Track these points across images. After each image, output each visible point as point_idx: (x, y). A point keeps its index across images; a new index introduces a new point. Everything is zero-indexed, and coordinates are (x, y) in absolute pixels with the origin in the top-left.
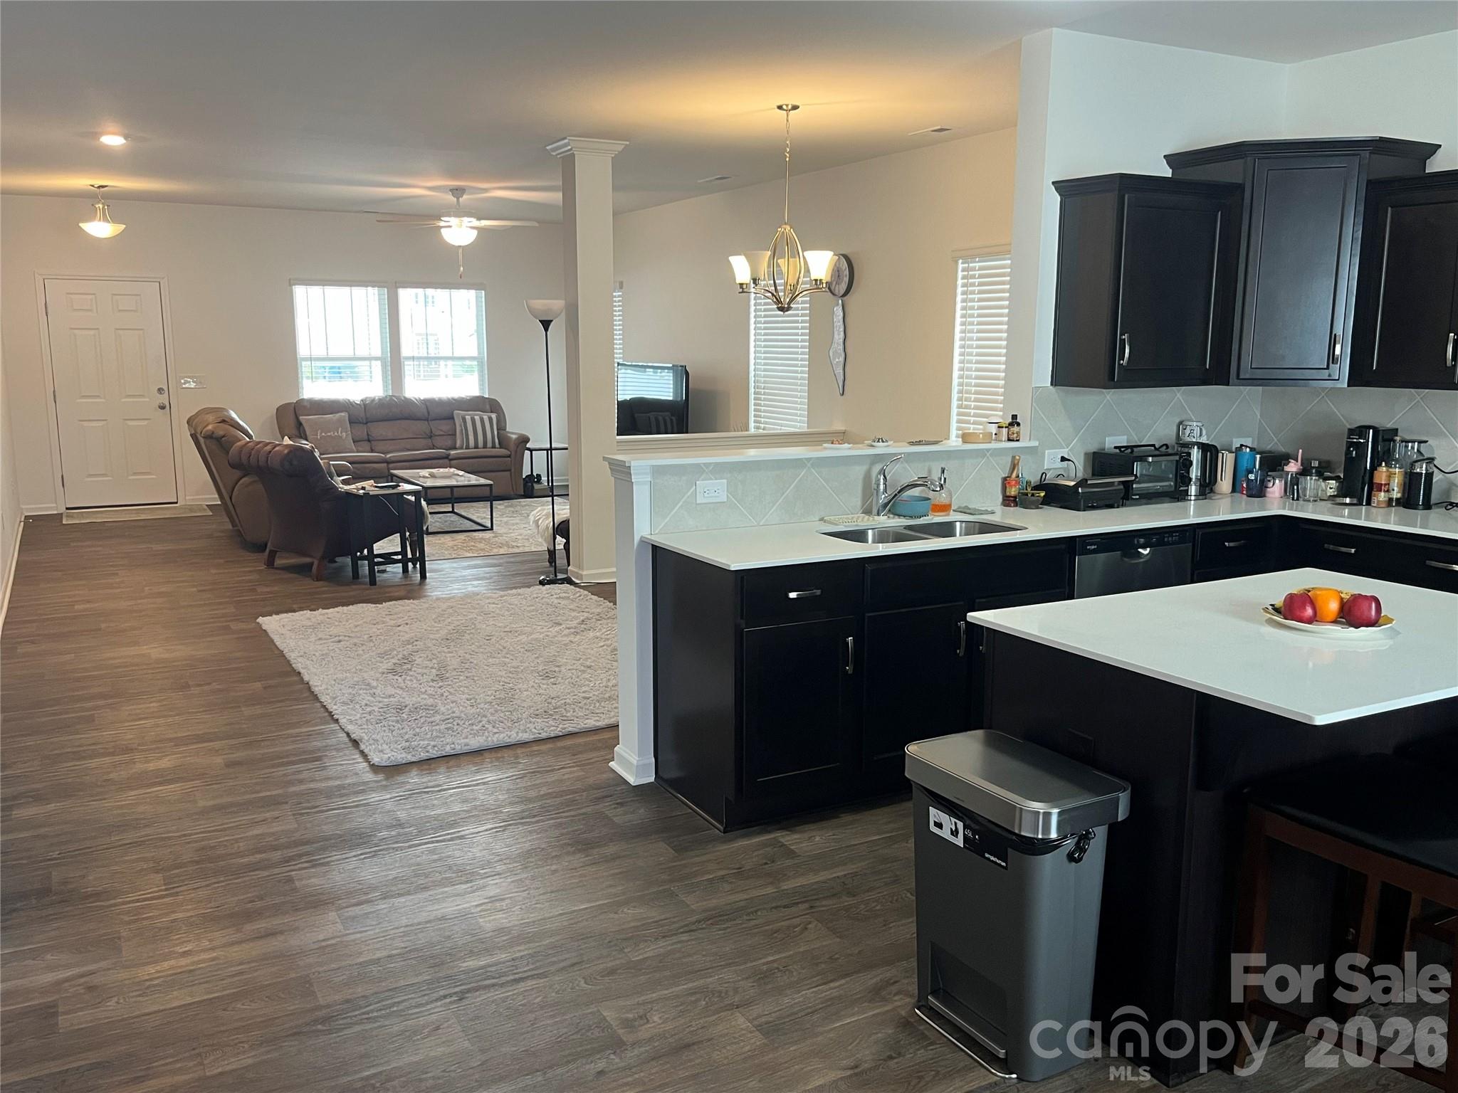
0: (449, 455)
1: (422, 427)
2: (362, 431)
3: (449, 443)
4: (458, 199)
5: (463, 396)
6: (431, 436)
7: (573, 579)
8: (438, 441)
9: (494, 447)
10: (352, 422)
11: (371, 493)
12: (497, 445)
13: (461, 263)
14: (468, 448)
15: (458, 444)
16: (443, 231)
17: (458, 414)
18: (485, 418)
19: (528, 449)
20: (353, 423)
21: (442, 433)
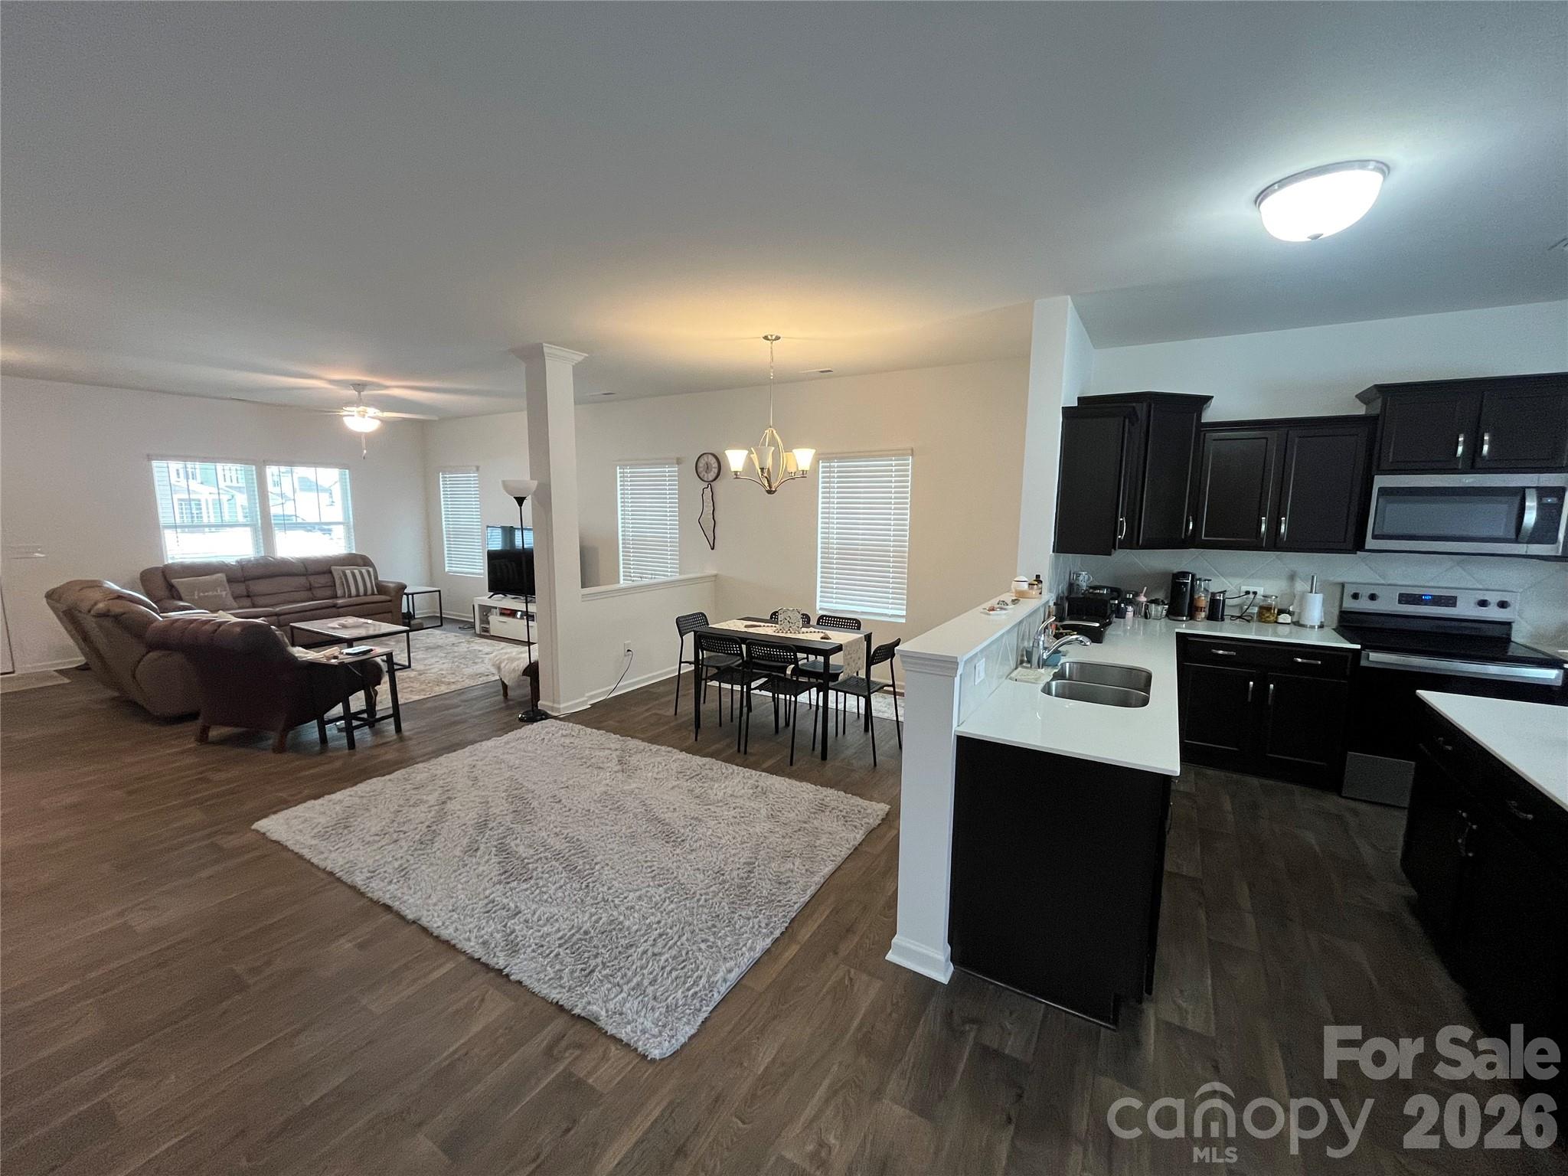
0: (337, 604)
1: (302, 580)
2: (241, 589)
3: (329, 593)
4: (359, 392)
5: (337, 554)
6: (310, 589)
7: (548, 712)
8: (319, 593)
9: (373, 594)
10: (230, 581)
11: (346, 661)
12: (376, 592)
13: (364, 446)
14: (350, 596)
15: (339, 593)
16: (345, 419)
17: (335, 570)
18: (364, 571)
19: (406, 594)
20: (232, 582)
21: (319, 585)
